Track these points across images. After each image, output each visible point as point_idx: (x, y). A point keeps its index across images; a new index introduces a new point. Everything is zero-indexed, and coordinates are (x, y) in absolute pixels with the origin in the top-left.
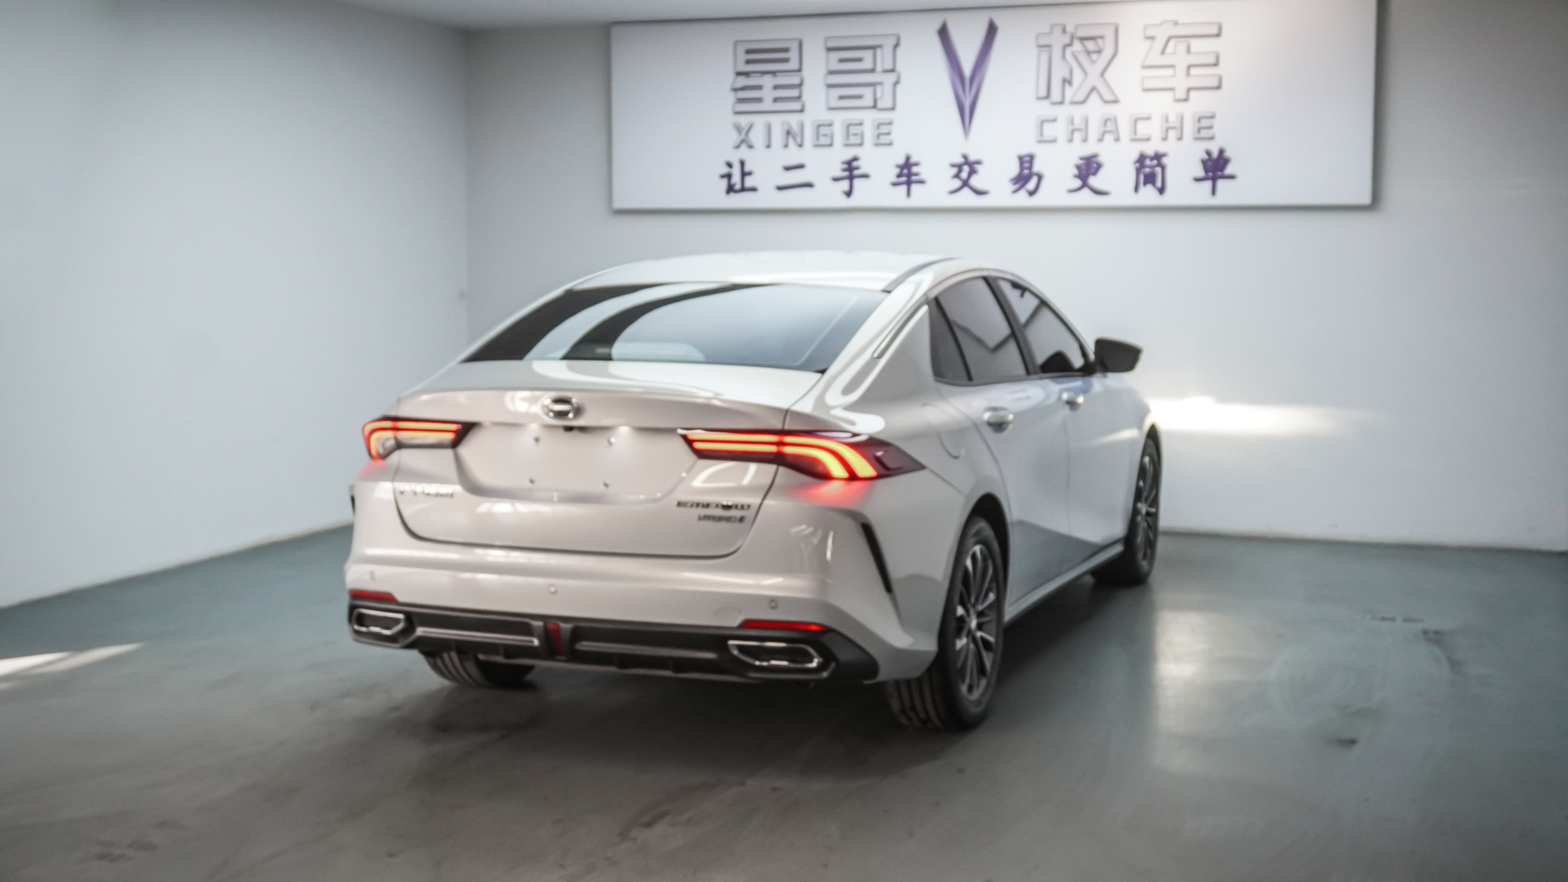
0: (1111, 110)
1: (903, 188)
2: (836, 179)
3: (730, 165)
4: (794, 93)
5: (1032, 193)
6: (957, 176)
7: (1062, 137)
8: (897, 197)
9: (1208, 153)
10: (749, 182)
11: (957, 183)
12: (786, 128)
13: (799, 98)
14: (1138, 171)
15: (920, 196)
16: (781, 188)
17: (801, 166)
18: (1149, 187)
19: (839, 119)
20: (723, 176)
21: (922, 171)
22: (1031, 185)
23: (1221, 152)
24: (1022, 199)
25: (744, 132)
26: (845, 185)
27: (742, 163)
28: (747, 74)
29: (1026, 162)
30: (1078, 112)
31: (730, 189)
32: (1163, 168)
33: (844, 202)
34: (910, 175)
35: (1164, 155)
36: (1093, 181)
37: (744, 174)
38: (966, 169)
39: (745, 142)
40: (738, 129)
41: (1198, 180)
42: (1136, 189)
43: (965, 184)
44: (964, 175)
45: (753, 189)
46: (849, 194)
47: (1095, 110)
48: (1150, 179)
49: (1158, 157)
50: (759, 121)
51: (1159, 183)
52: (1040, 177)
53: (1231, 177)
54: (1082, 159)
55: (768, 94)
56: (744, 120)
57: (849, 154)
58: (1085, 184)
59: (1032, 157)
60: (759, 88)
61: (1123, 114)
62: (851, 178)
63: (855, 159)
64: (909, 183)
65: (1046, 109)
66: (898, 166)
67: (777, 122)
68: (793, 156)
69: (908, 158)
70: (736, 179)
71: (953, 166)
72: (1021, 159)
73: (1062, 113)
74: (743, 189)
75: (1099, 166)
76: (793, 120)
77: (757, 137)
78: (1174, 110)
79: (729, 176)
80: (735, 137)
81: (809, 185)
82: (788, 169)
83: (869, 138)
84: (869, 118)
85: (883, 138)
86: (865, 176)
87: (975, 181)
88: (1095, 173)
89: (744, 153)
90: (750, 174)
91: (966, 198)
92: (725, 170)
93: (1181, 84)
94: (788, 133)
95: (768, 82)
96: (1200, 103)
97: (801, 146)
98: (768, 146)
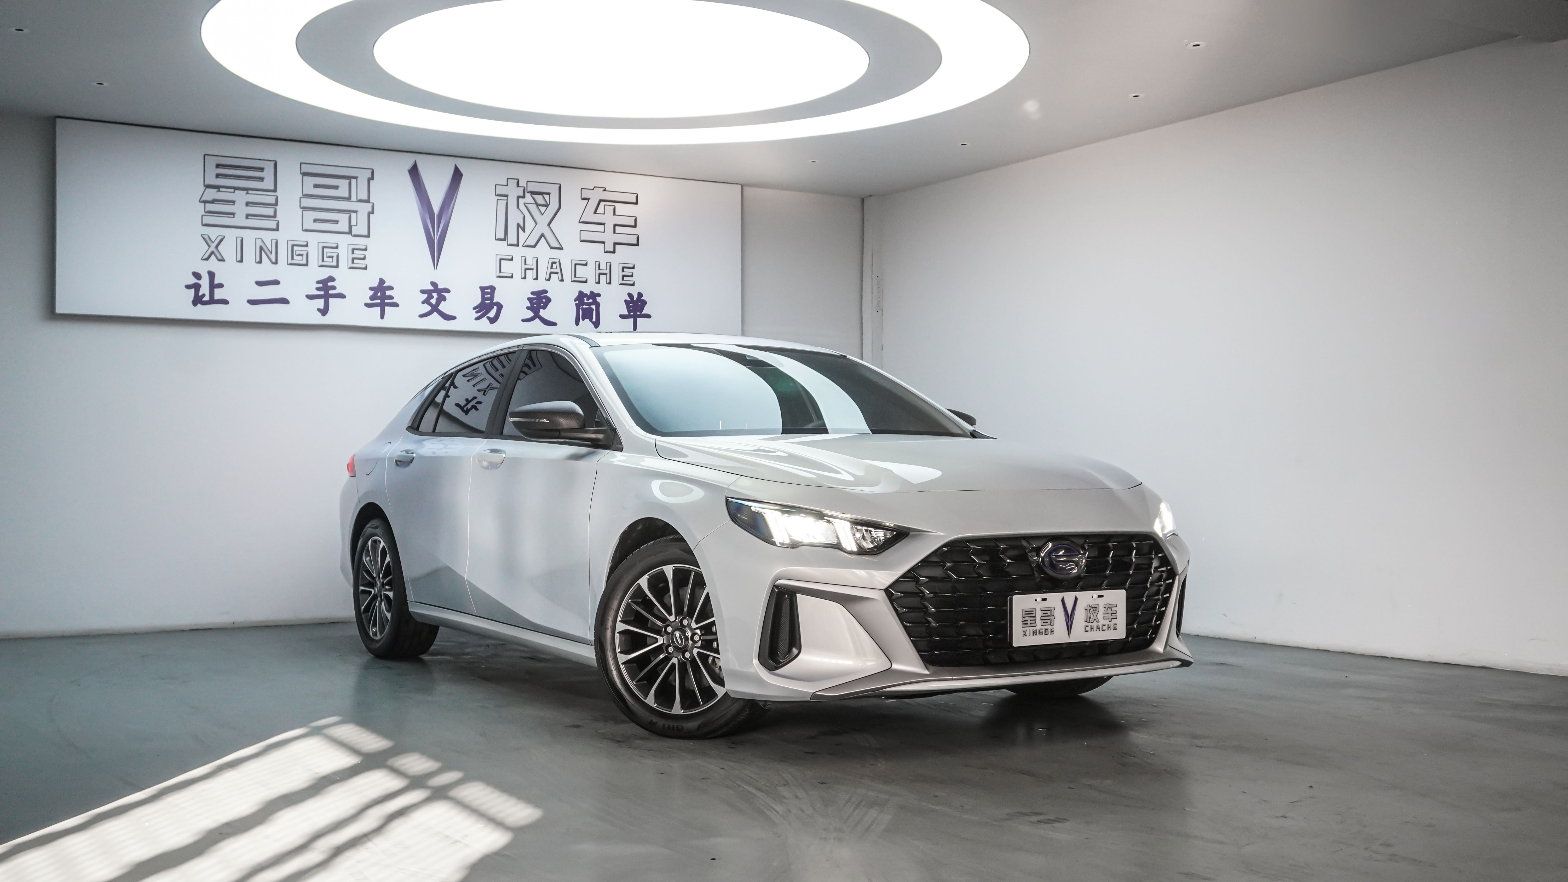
0: (556, 254)
1: (378, 310)
2: (310, 297)
3: (197, 276)
4: (270, 211)
5: (493, 321)
6: (426, 302)
7: (518, 275)
8: (372, 317)
9: (630, 295)
10: (219, 294)
11: (427, 308)
12: (259, 243)
13: (275, 216)
14: (578, 306)
15: (393, 318)
16: (252, 302)
17: (276, 282)
18: (587, 320)
19: (314, 240)
20: (188, 287)
21: (396, 295)
22: (492, 314)
23: (640, 295)
24: (484, 325)
25: (213, 246)
26: (320, 303)
27: (211, 275)
28: (218, 188)
29: (488, 292)
30: (530, 253)
31: (198, 300)
32: (598, 305)
33: (319, 319)
34: (384, 297)
35: (599, 295)
36: (542, 313)
37: (213, 286)
38: (435, 295)
39: (214, 253)
40: (207, 240)
41: (622, 317)
42: (577, 323)
43: (435, 309)
44: (433, 301)
45: (225, 302)
46: (324, 312)
47: (544, 253)
48: (587, 314)
49: (594, 296)
50: (231, 235)
51: (594, 319)
52: (500, 307)
53: (648, 316)
54: (533, 293)
55: (240, 209)
56: (214, 233)
57: (325, 273)
58: (537, 316)
59: (493, 289)
60: (233, 202)
61: (566, 259)
62: (326, 297)
63: (331, 279)
64: (383, 306)
65: (503, 249)
66: (371, 289)
67: (250, 237)
68: (267, 271)
69: (382, 281)
70: (205, 290)
71: (423, 292)
72: (482, 289)
73: (518, 253)
74: (212, 301)
75: (549, 300)
76: (268, 237)
77: (228, 249)
78: (605, 259)
79: (196, 287)
80: (203, 249)
81: (285, 301)
82: (260, 284)
83: (344, 262)
84: (344, 242)
85: (358, 262)
86: (341, 296)
87: (443, 307)
88: (544, 308)
89: (213, 264)
90: (221, 286)
91: (435, 322)
92: (193, 280)
93: (610, 238)
94: (261, 248)
95: (241, 197)
96: (624, 255)
97: (276, 263)
98: (241, 261)
